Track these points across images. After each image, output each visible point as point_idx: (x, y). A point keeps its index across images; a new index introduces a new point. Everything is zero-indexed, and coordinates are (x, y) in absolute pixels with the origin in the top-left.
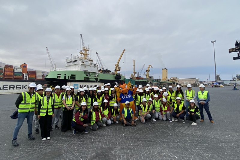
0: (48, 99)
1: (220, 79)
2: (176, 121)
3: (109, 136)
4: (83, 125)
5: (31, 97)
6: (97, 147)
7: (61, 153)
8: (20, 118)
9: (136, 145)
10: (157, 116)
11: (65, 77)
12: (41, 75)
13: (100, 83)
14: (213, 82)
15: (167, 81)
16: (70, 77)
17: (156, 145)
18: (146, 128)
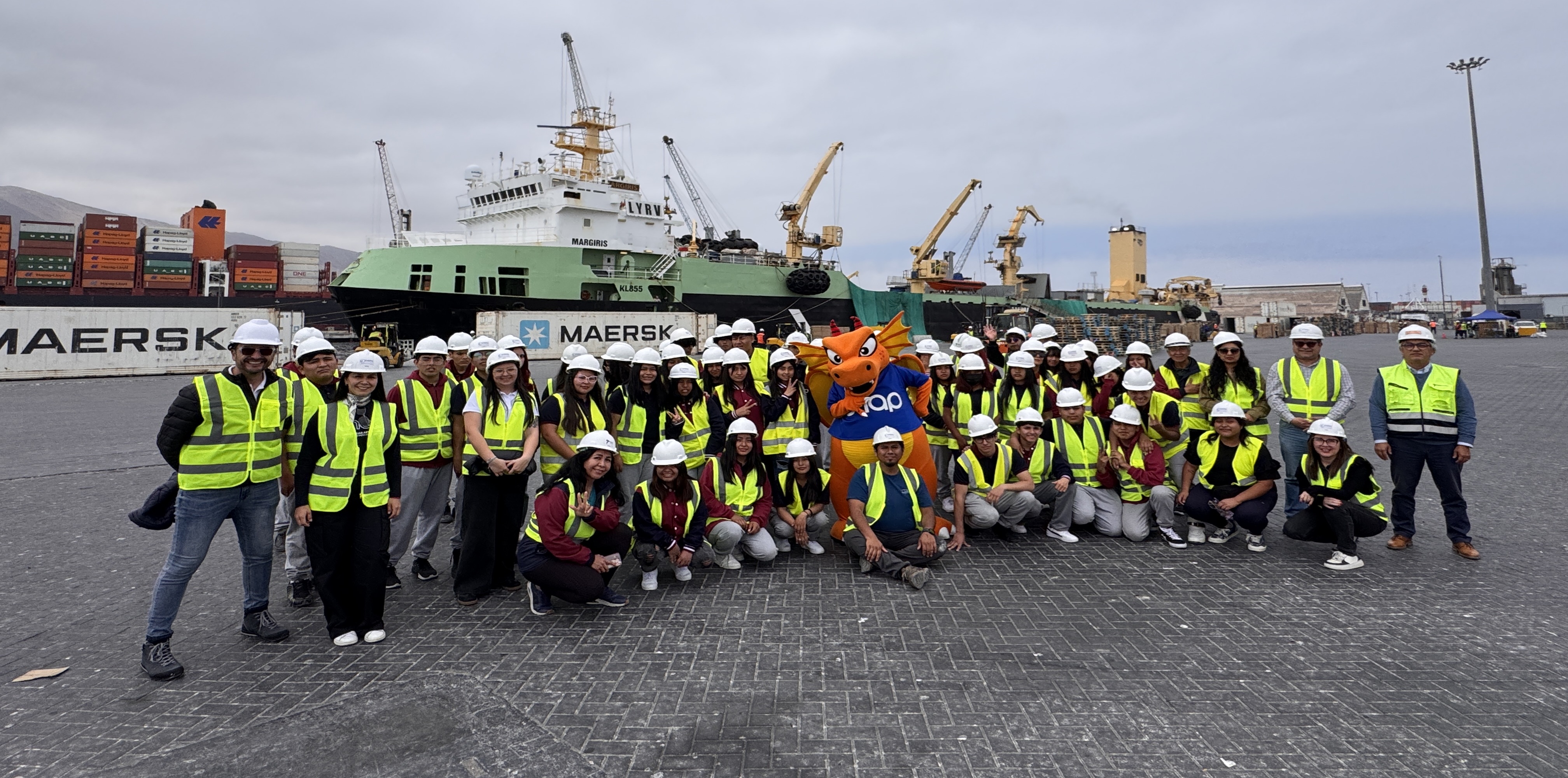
0: (362, 417)
1: (1515, 290)
2: (1211, 540)
3: (763, 629)
4: (592, 560)
5: (253, 404)
6: (692, 693)
7: (457, 721)
8: (187, 520)
9: (946, 686)
10: (1085, 509)
11: (460, 283)
12: (313, 268)
13: (688, 317)
14: (1464, 304)
15: (1146, 301)
16: (492, 280)
17: (1087, 686)
18: (1013, 585)
